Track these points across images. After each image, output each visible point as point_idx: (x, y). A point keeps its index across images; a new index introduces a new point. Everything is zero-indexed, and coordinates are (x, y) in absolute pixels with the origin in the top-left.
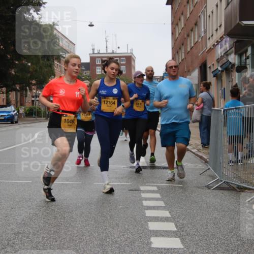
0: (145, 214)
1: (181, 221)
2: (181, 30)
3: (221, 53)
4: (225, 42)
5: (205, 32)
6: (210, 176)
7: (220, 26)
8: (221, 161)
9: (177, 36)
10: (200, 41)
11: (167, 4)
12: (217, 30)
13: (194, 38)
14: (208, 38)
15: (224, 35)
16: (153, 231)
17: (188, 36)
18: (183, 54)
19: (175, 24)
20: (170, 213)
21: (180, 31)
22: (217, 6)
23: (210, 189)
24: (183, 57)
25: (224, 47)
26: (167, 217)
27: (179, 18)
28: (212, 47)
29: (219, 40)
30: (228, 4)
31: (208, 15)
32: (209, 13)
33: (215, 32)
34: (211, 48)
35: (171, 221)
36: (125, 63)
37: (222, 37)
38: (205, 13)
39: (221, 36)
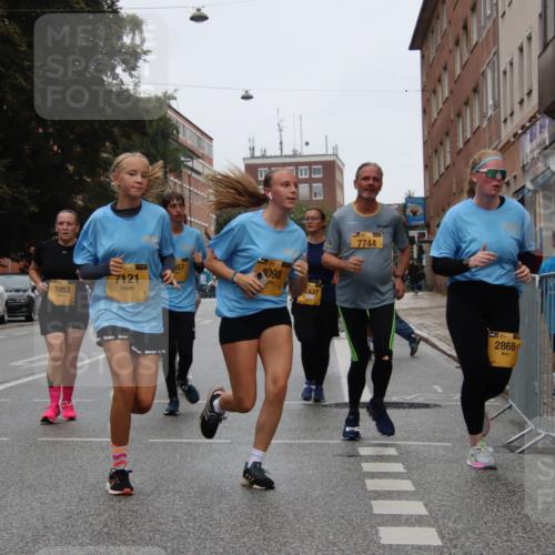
0: (371, 508)
1: (451, 525)
2: (444, 103)
3: (532, 151)
4: (541, 127)
5: (496, 106)
6: (512, 422)
7: (529, 93)
8: (537, 390)
9: (435, 115)
10: (484, 126)
11: (412, 47)
12: (521, 102)
13: (472, 120)
14: (502, 120)
15: (539, 112)
16: (391, 546)
17: (459, 115)
18: (448, 155)
19: (429, 91)
20: (426, 505)
21: (441, 106)
22: (521, 50)
23: (512, 451)
24: (448, 163)
25: (538, 140)
26: (420, 516)
27: (437, 77)
28: (512, 139)
29: (528, 124)
30: (545, 46)
31: (502, 69)
32: (504, 65)
33: (517, 107)
34: (509, 141)
35: (429, 525)
36: (321, 176)
37: (534, 117)
38: (494, 65)
39: (531, 115)
